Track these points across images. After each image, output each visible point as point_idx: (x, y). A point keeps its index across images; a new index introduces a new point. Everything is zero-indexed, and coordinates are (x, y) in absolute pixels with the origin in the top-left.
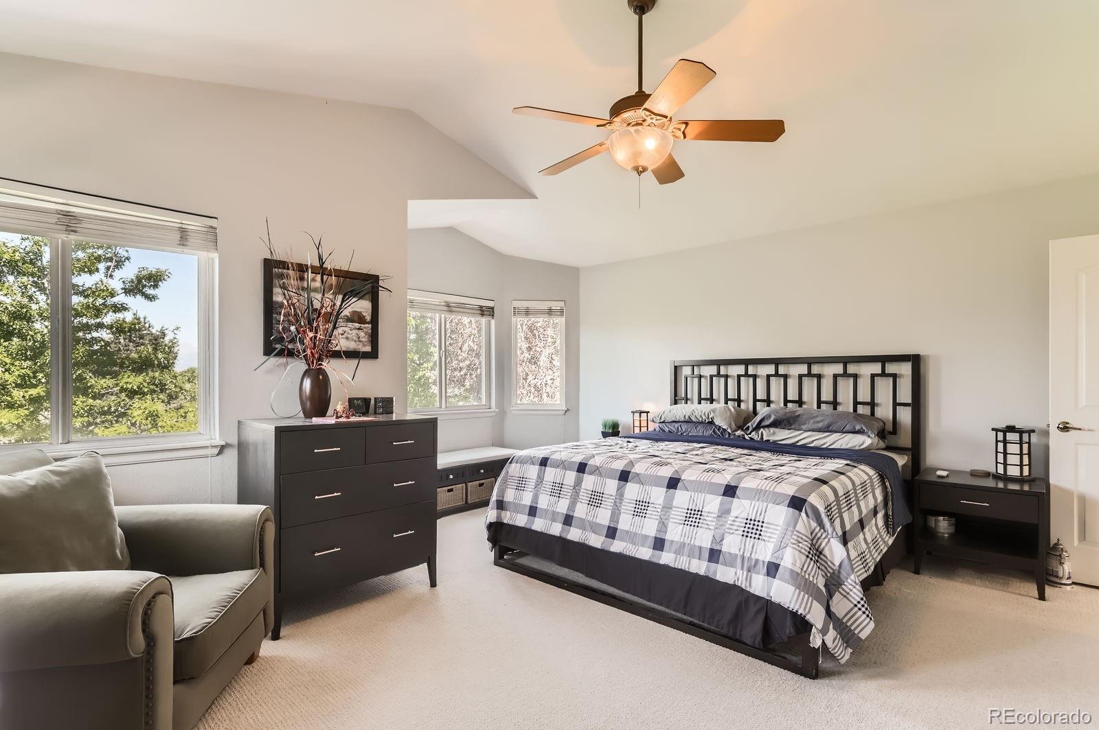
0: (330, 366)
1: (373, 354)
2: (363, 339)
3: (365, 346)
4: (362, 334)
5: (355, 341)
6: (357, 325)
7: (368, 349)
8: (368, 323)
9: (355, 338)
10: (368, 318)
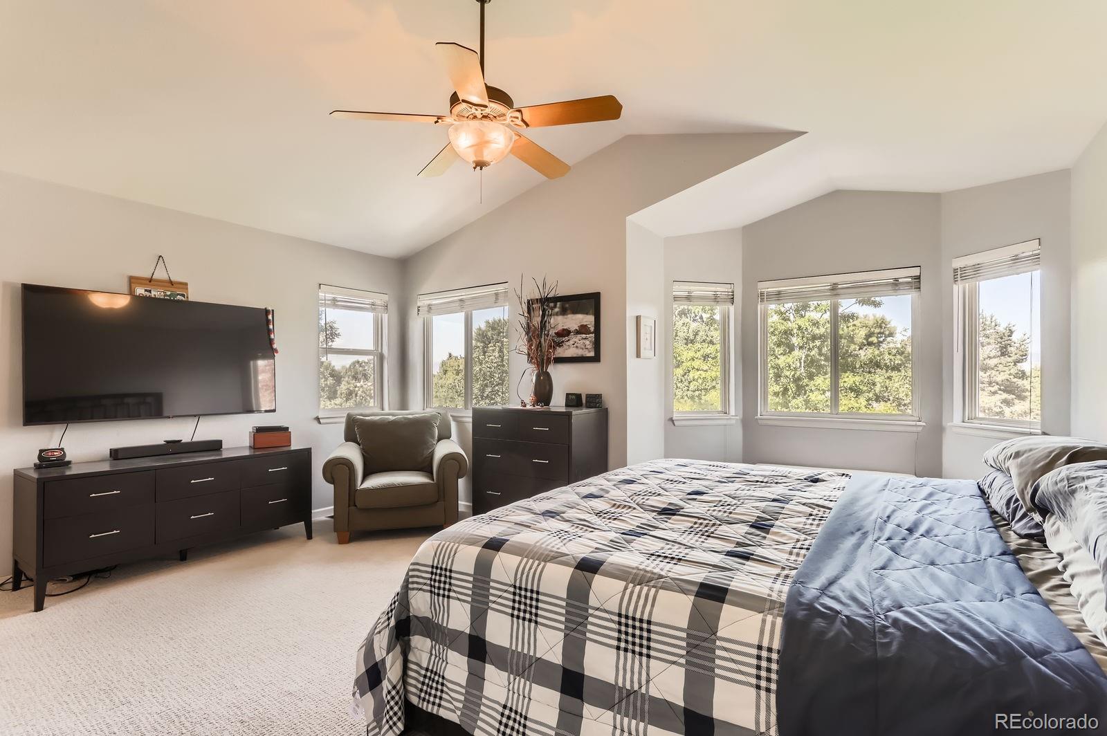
0: (554, 370)
1: (596, 359)
2: (588, 347)
3: (590, 352)
4: (587, 342)
5: (583, 349)
6: (584, 336)
7: (592, 354)
8: (592, 333)
9: (582, 346)
10: (592, 329)
